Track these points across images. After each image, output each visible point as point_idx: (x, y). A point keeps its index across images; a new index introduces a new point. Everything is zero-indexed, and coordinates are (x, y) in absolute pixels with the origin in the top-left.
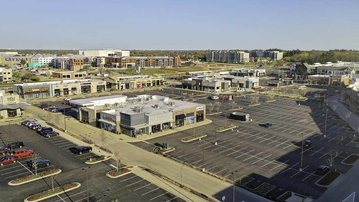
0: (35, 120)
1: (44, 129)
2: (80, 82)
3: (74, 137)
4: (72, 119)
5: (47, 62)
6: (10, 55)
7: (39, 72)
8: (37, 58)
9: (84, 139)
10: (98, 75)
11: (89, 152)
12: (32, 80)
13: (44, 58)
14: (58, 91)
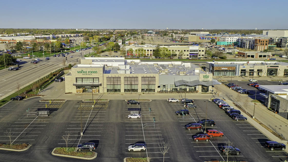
0: (223, 98)
1: (232, 111)
2: (267, 64)
3: (263, 126)
4: (259, 104)
5: (233, 41)
6: (203, 34)
7: (226, 51)
8: (225, 38)
9: (274, 132)
10: (283, 56)
11: (282, 150)
12: (220, 58)
13: (231, 38)
14: (244, 72)
